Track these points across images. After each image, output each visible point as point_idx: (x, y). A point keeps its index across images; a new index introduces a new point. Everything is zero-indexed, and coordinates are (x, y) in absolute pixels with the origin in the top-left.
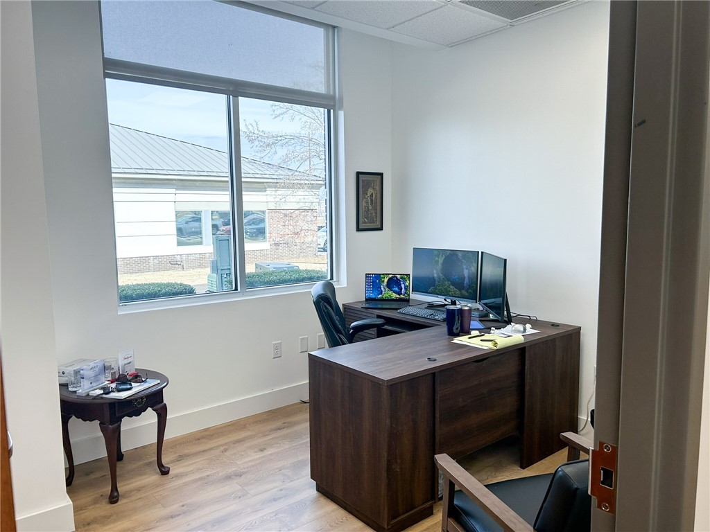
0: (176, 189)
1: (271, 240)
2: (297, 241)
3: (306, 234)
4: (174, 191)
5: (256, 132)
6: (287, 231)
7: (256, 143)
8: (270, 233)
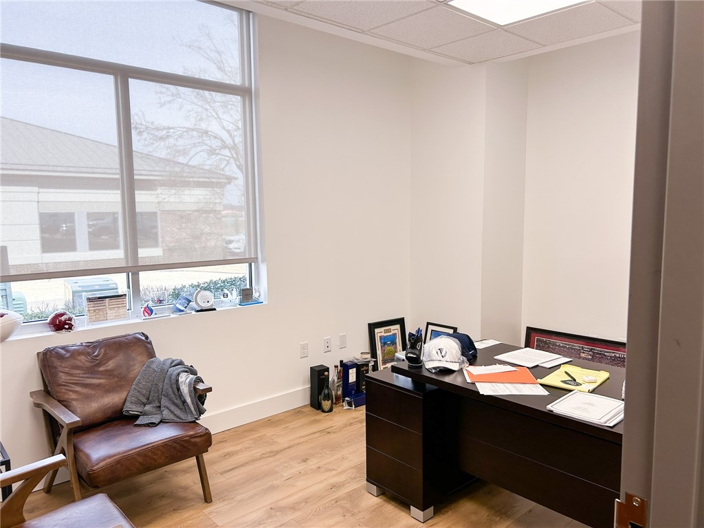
0: (40, 187)
1: (164, 244)
2: (197, 246)
3: (208, 238)
4: (36, 189)
5: (144, 123)
6: (184, 235)
7: (145, 135)
8: (162, 238)
